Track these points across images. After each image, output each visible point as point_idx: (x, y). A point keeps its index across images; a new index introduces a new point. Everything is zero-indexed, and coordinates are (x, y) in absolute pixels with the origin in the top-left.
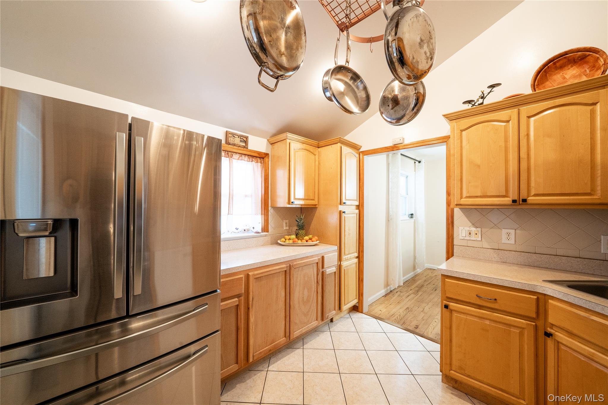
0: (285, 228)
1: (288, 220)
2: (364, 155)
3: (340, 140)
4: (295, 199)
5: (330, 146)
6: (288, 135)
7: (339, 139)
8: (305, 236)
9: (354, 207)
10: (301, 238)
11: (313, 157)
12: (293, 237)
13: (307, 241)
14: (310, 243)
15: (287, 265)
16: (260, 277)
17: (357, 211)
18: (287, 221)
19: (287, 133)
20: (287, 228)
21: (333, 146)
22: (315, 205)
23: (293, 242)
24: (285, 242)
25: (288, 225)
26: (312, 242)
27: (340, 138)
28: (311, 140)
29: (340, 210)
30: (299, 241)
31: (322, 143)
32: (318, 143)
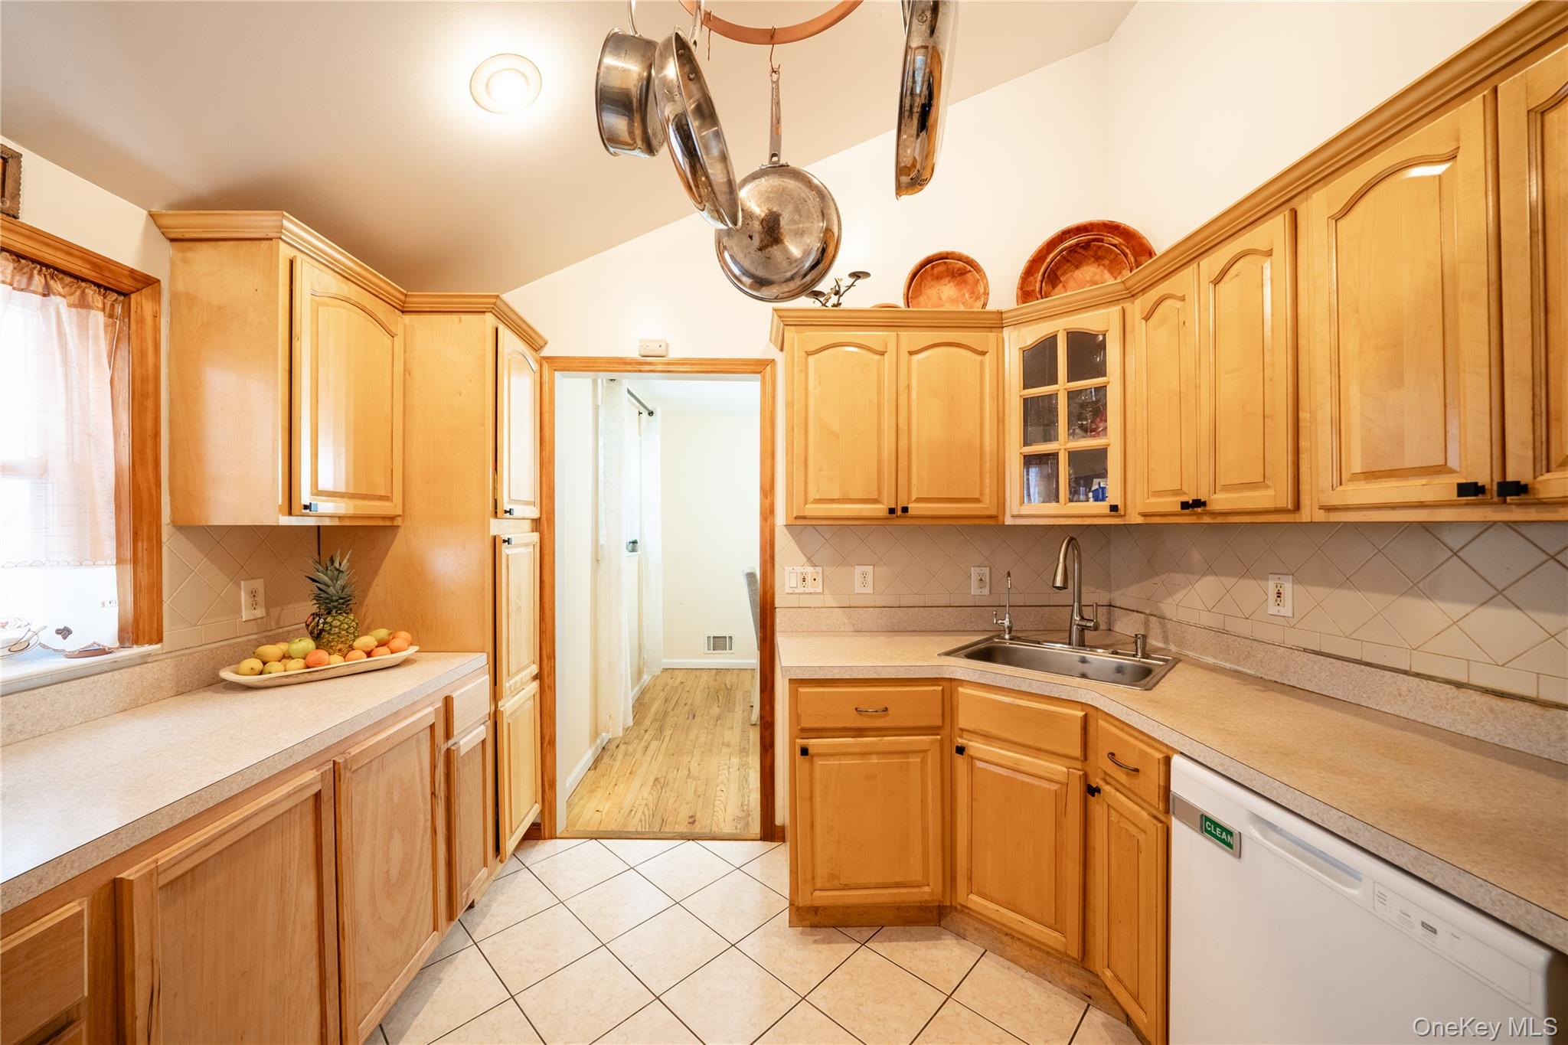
0: (245, 615)
1: (262, 580)
2: (555, 370)
3: (495, 304)
4: (317, 492)
5: (455, 317)
6: (286, 223)
7: (494, 300)
8: (356, 637)
9: (528, 525)
10: (340, 646)
11: (386, 340)
12: (308, 644)
13: (369, 654)
14: (384, 657)
15: (322, 770)
16: (193, 870)
17: (536, 536)
18: (259, 584)
19: (285, 213)
20: (260, 612)
21: (464, 317)
22: (392, 518)
23: (308, 668)
24: (261, 673)
25: (261, 597)
26: (392, 653)
27: (497, 297)
28: (381, 276)
29: (495, 534)
30: (336, 660)
31: (417, 299)
32: (406, 295)
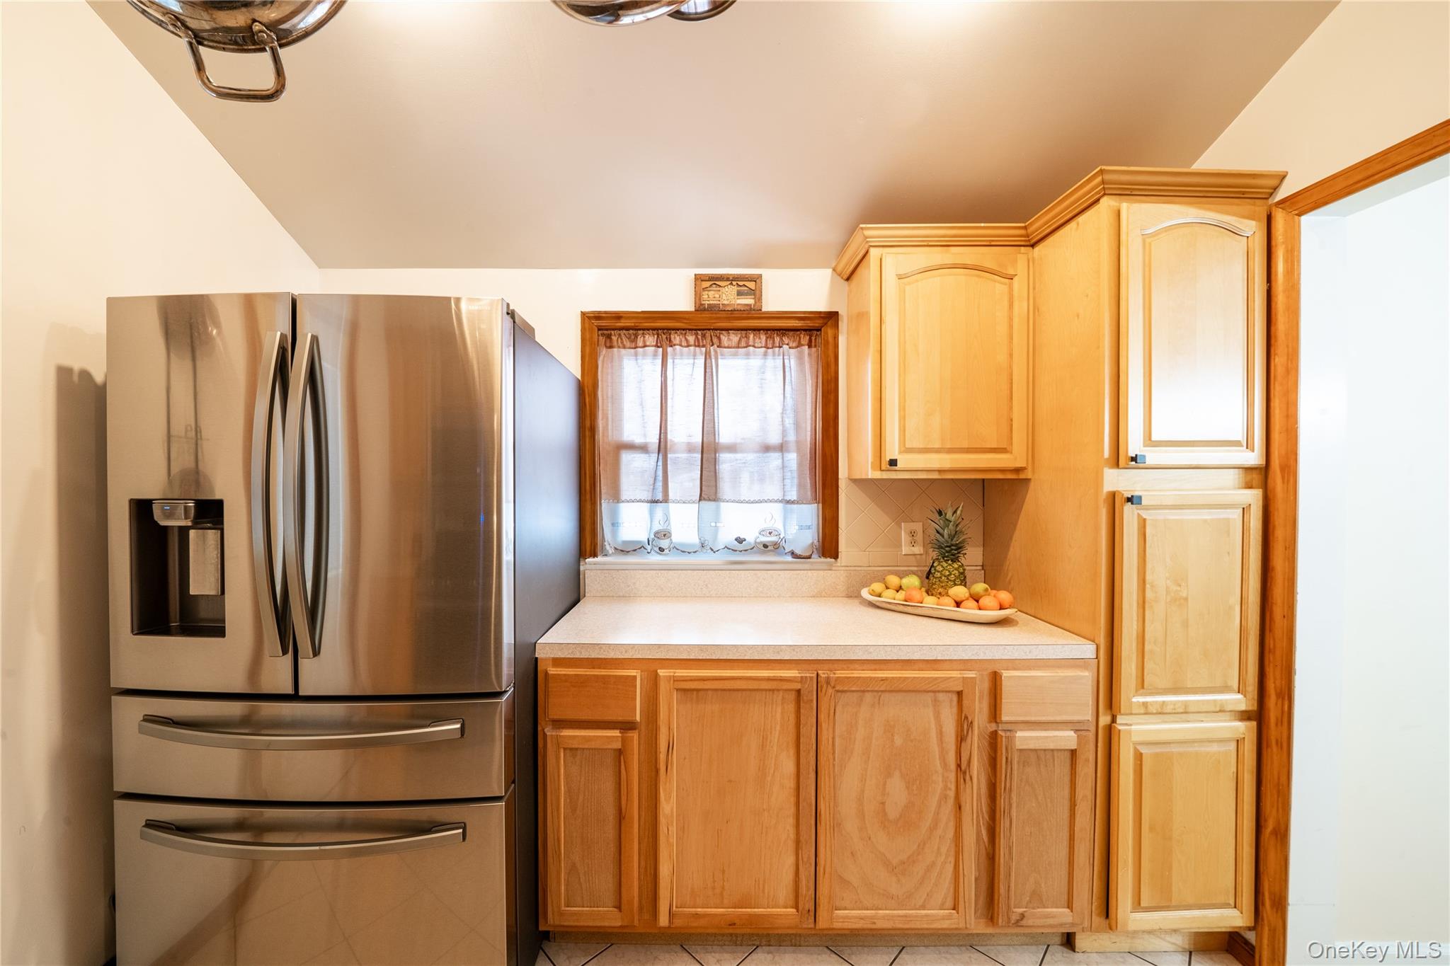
0: (906, 549)
1: (921, 523)
2: (1300, 215)
3: (1103, 182)
4: (903, 451)
5: (1073, 224)
6: (867, 233)
7: (1099, 179)
8: (955, 585)
10: (941, 590)
11: (1000, 287)
12: (913, 581)
13: (958, 604)
14: (970, 611)
17: (1253, 497)
18: (918, 527)
19: (861, 226)
20: (918, 550)
21: (1081, 219)
23: (906, 601)
24: (880, 596)
25: (919, 537)
26: (980, 609)
27: (1102, 172)
28: (982, 225)
29: (1114, 489)
30: (930, 601)
31: (1038, 224)
32: (1025, 228)
